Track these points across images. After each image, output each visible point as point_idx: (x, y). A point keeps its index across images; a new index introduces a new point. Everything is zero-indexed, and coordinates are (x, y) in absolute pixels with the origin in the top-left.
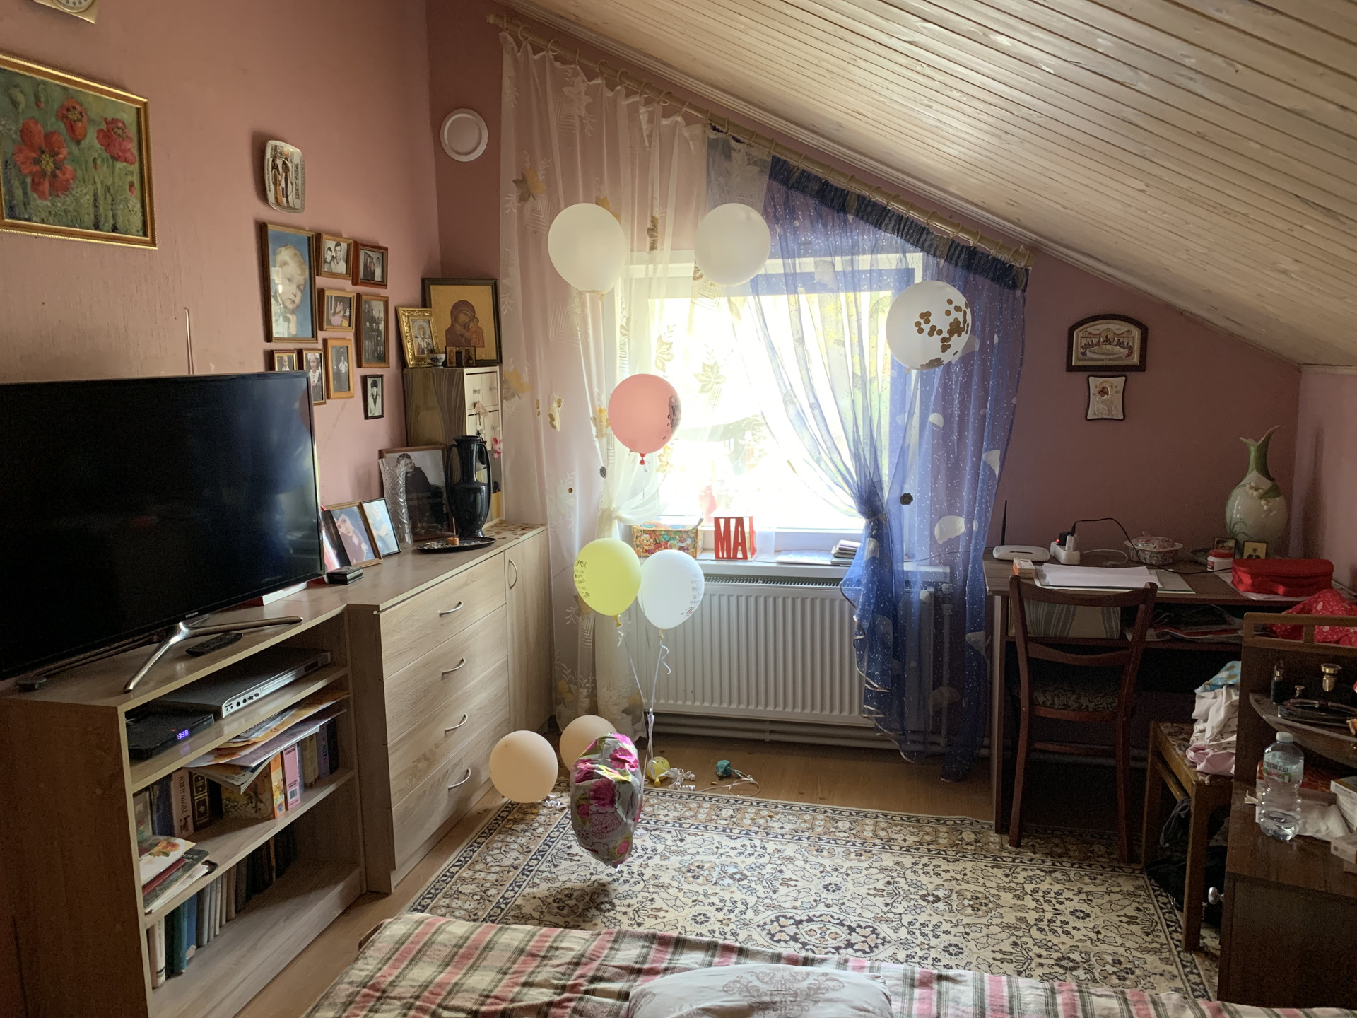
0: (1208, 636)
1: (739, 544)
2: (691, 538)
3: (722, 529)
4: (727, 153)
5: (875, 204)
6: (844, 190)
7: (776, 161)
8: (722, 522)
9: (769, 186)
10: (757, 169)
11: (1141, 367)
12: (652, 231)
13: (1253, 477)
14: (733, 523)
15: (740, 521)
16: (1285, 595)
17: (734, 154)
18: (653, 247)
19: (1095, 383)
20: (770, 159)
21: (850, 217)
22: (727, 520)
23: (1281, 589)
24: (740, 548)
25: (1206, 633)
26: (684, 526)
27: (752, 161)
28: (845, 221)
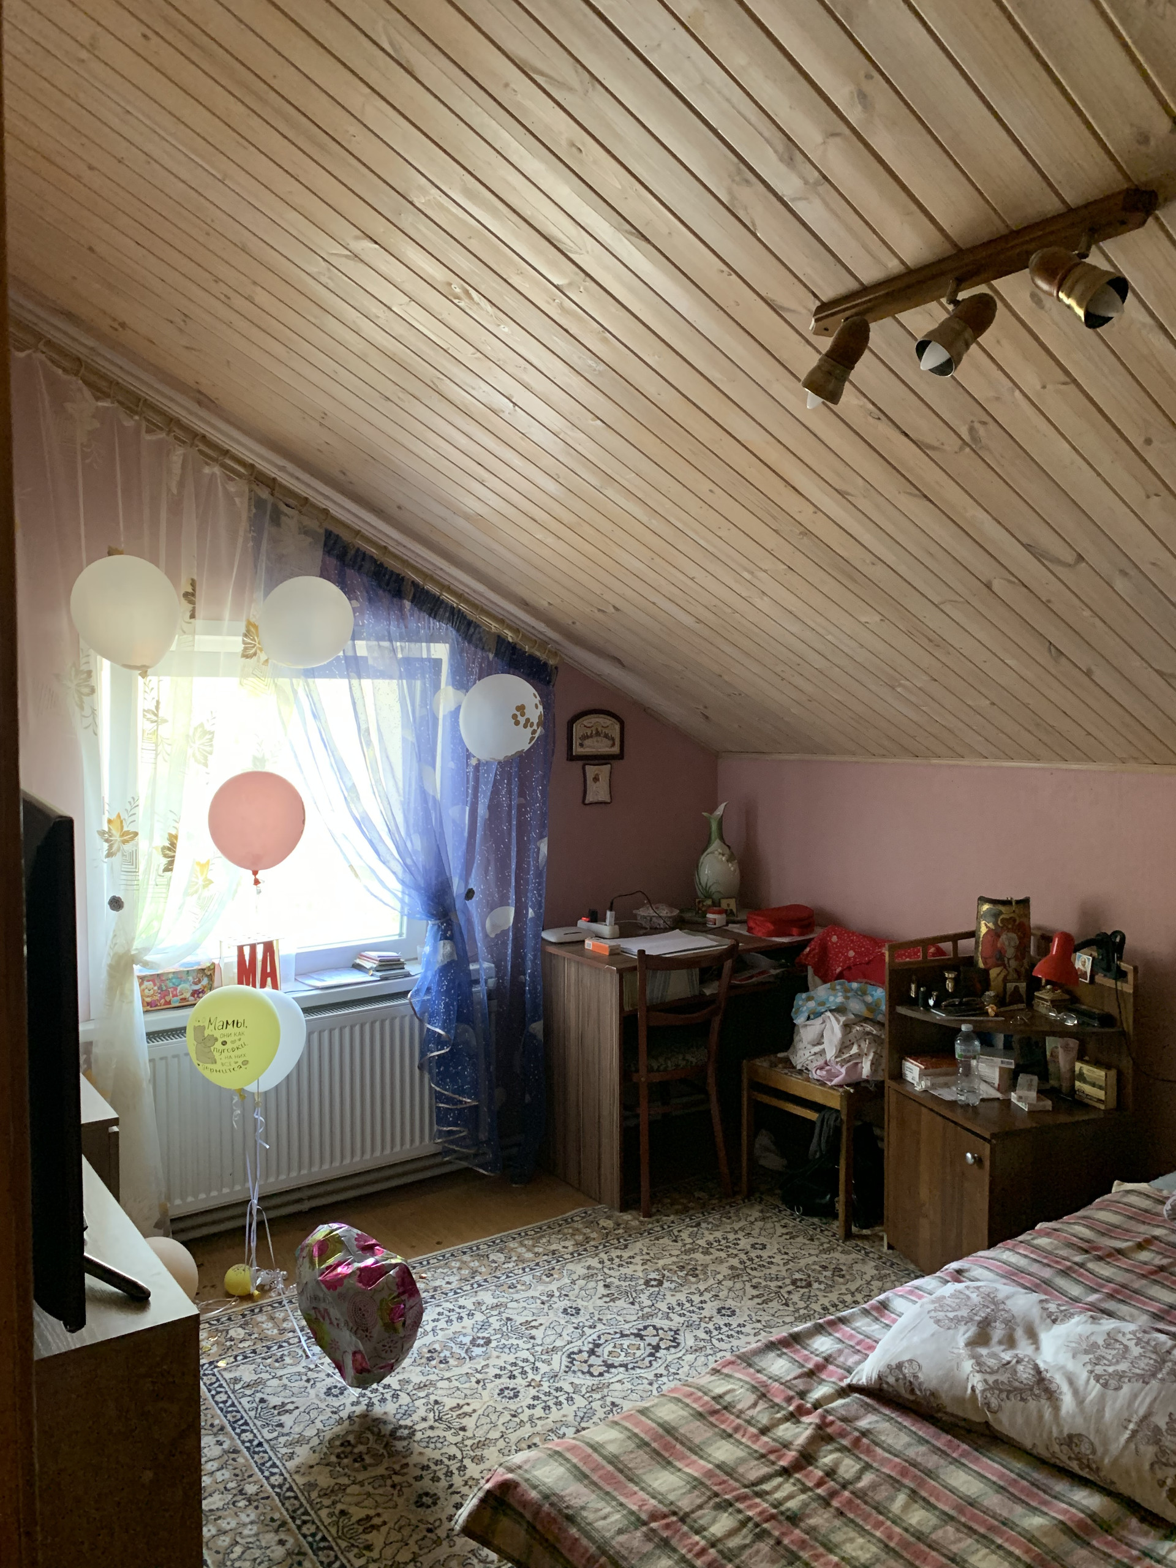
0: (754, 979)
1: (269, 975)
2: (207, 976)
3: (247, 958)
4: (276, 518)
5: (428, 592)
6: (398, 575)
7: (329, 534)
8: (247, 951)
9: (323, 561)
10: (310, 540)
11: (620, 756)
12: (190, 596)
13: (716, 845)
14: (260, 950)
15: (269, 947)
16: (800, 934)
17: (283, 518)
18: (193, 616)
19: (591, 770)
20: (322, 531)
21: (407, 604)
22: (253, 948)
23: (795, 930)
24: (269, 979)
25: (751, 977)
26: (198, 963)
27: (306, 532)
28: (401, 609)
